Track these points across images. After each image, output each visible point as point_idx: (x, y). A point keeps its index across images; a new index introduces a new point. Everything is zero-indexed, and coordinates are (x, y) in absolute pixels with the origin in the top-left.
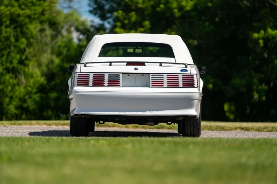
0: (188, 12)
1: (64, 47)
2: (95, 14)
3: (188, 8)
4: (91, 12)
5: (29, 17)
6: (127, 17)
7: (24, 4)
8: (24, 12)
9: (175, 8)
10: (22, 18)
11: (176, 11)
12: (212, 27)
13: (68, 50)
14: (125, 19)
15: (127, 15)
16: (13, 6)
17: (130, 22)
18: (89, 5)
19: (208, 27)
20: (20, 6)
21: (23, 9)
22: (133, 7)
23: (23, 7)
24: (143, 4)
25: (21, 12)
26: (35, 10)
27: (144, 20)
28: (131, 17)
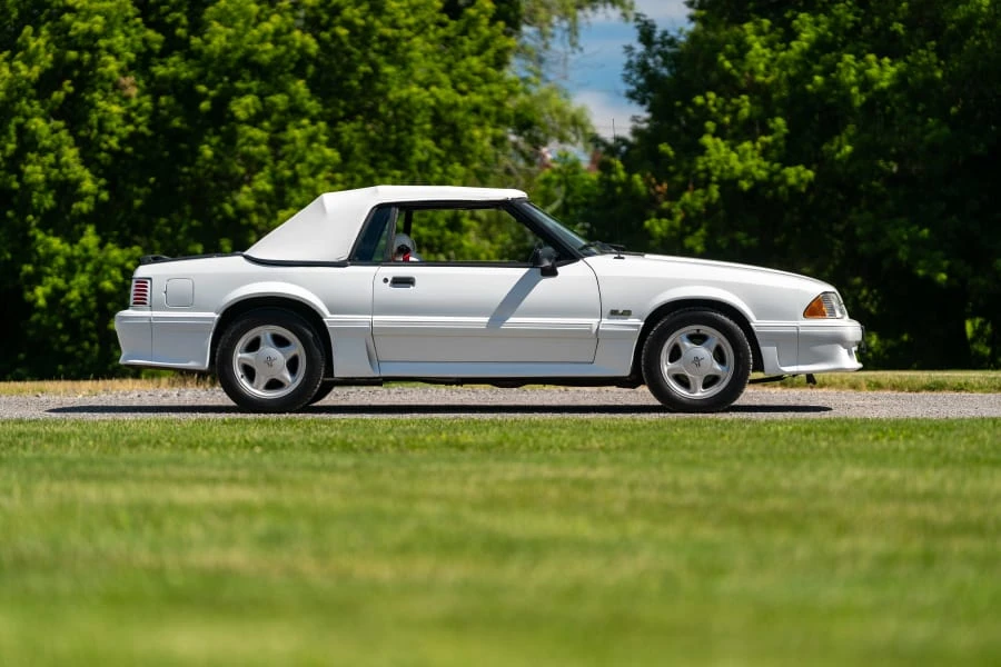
0: (882, 92)
1: (559, 183)
2: (642, 103)
3: (884, 84)
4: (631, 95)
5: (476, 110)
6: (728, 108)
7: (465, 79)
8: (466, 98)
9: (853, 84)
10: (460, 114)
11: (854, 90)
12: (946, 130)
13: (569, 191)
14: (723, 112)
15: (728, 101)
16: (438, 84)
17: (734, 121)
18: (627, 79)
19: (935, 129)
20: (454, 86)
21: (463, 93)
22: (743, 83)
23: (463, 86)
24: (766, 76)
25: (460, 99)
26: (491, 93)
27: (773, 115)
28: (737, 109)
